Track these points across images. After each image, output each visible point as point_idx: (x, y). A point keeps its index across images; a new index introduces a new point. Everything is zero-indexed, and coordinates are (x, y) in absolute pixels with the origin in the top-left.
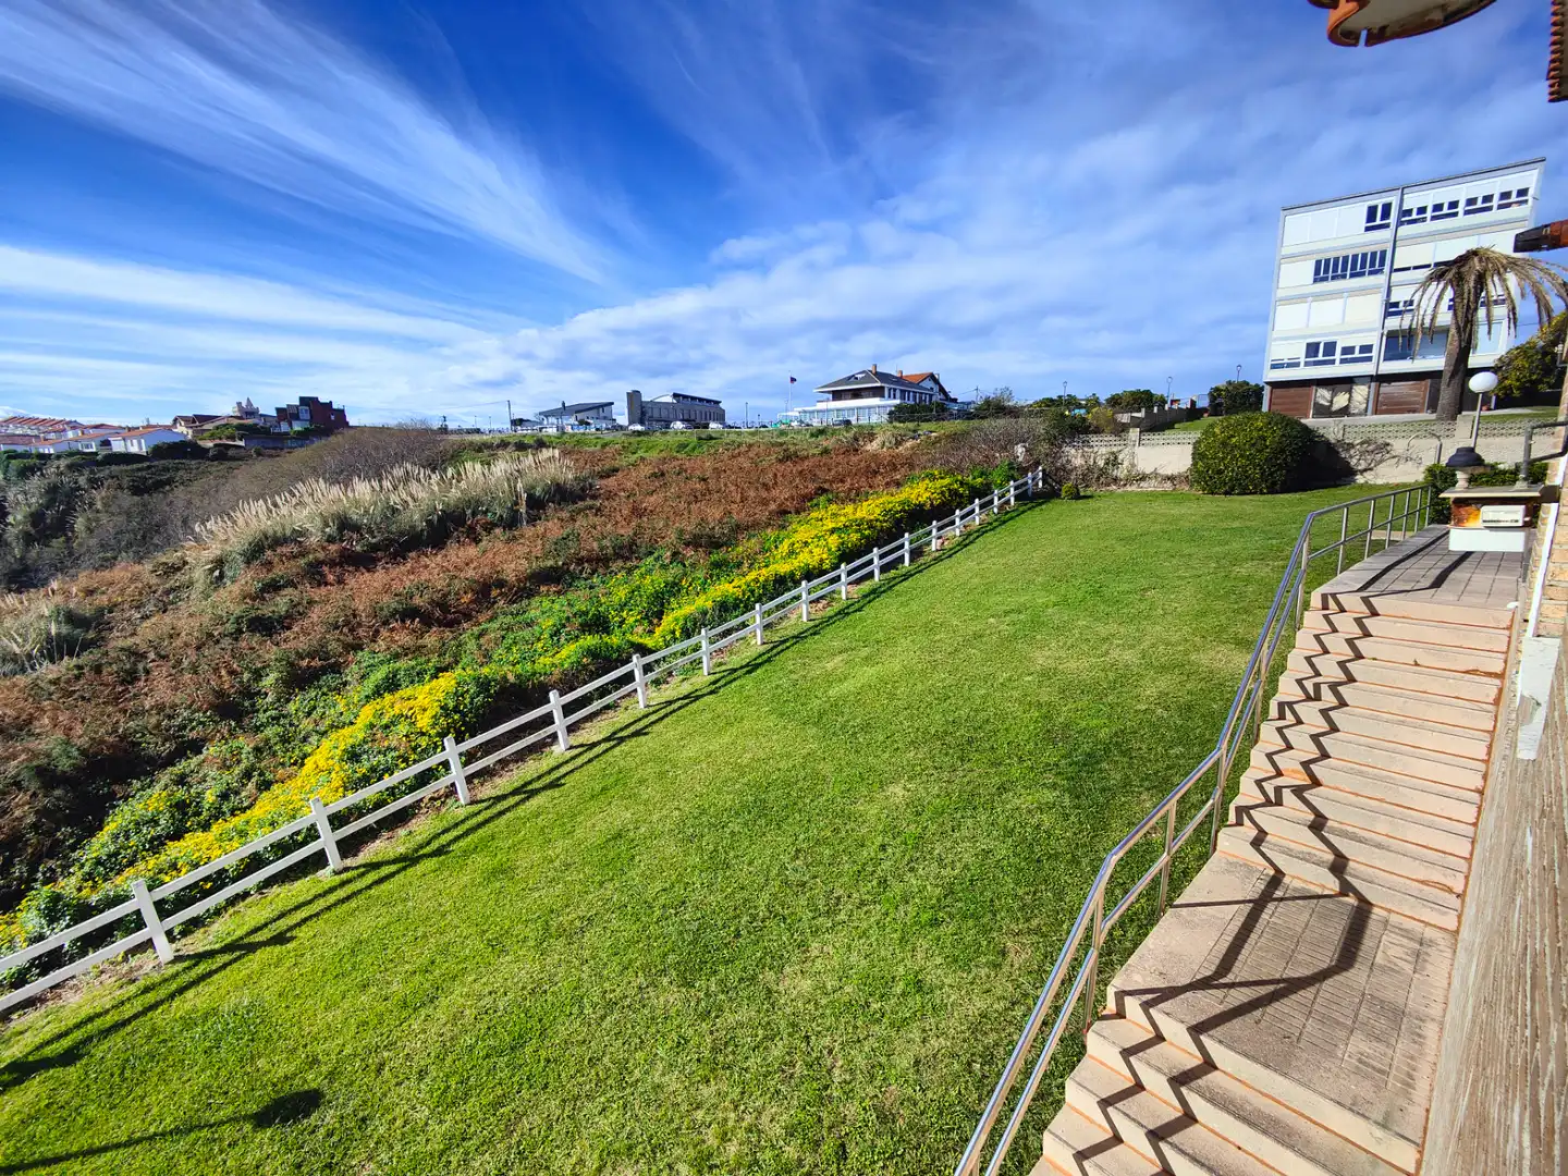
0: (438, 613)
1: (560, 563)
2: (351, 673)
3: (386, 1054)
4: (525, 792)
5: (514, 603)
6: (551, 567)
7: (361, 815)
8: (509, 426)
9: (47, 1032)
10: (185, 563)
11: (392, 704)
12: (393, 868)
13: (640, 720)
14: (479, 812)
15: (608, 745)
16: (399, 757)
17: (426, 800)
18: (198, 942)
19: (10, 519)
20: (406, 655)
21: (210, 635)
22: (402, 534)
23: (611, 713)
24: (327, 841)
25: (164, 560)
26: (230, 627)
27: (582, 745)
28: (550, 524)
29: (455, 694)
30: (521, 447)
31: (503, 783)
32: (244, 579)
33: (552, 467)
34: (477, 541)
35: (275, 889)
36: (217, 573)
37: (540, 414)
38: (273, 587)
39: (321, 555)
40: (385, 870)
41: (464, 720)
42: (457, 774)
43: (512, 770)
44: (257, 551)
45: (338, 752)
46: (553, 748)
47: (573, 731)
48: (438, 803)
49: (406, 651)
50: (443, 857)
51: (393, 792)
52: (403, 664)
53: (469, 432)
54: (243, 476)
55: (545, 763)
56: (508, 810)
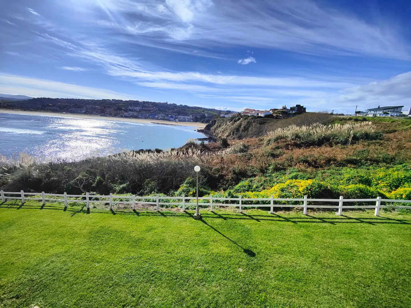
0: (313, 163)
1: (358, 159)
2: (288, 172)
3: (269, 257)
4: (323, 220)
5: (338, 167)
6: (355, 159)
7: (280, 204)
8: (354, 114)
9: (224, 213)
10: (264, 139)
11: (294, 182)
12: (283, 219)
13: (373, 219)
14: (308, 218)
15: (356, 221)
16: (292, 195)
17: (295, 208)
18: (245, 212)
19: (241, 127)
20: (302, 172)
21: (263, 155)
22: (310, 141)
23: (361, 212)
24: (272, 206)
25: (260, 138)
26: (267, 154)
27: (346, 216)
28: (359, 146)
29: (311, 185)
30: (356, 120)
31: (316, 214)
32: (273, 145)
33: (367, 128)
34: (331, 146)
35: (259, 210)
36: (268, 143)
37: (368, 110)
38: (278, 148)
39: (289, 143)
40: (281, 219)
41: (311, 193)
42: (305, 206)
43: (320, 212)
44: (277, 139)
45: (280, 188)
46: (336, 213)
47: (344, 211)
48: (298, 211)
49: (302, 171)
50: (294, 224)
51: (288, 202)
52: (300, 173)
53: (340, 115)
54: (279, 122)
55: (331, 216)
56: (316, 222)
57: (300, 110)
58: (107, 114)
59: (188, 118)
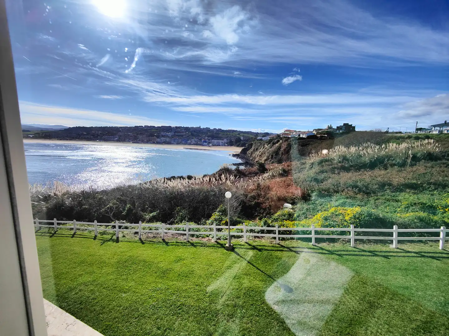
0: (364, 189)
1: (419, 183)
2: (334, 198)
4: (374, 253)
5: (394, 192)
6: (414, 183)
7: (323, 234)
8: (415, 131)
9: (259, 244)
10: (306, 163)
11: (340, 210)
12: (326, 252)
13: (437, 253)
14: (356, 251)
15: (415, 255)
16: (337, 224)
17: (341, 240)
19: (281, 150)
20: (350, 198)
21: (306, 180)
22: (361, 163)
23: (423, 244)
24: (313, 236)
25: (302, 161)
26: (310, 179)
27: (403, 250)
28: (419, 168)
29: (359, 213)
30: (417, 138)
31: (366, 247)
32: (317, 169)
33: (431, 146)
34: (386, 169)
35: (299, 241)
36: (311, 166)
37: (431, 126)
38: (322, 172)
39: (336, 166)
40: (324, 252)
41: (359, 222)
42: (352, 237)
43: (371, 245)
44: (321, 163)
45: (323, 216)
46: (390, 245)
47: (401, 243)
48: (344, 242)
50: (340, 257)
51: (333, 233)
52: (348, 200)
53: (397, 133)
54: (324, 143)
55: (384, 249)
56: (366, 256)
57: (348, 129)
58: (139, 140)
59: (222, 142)
